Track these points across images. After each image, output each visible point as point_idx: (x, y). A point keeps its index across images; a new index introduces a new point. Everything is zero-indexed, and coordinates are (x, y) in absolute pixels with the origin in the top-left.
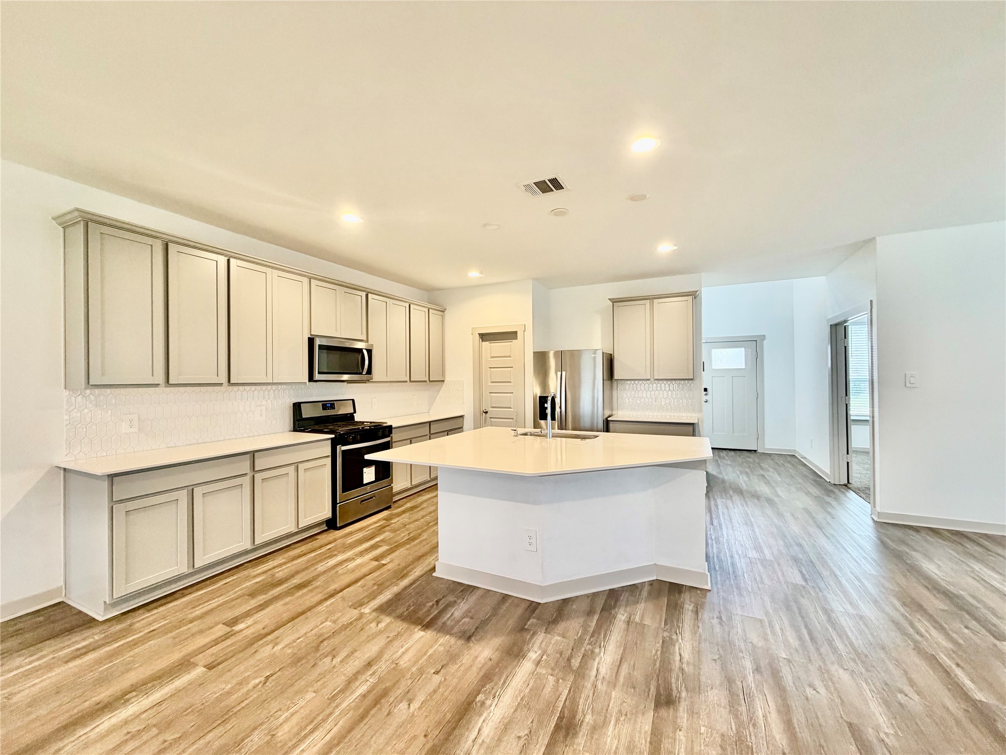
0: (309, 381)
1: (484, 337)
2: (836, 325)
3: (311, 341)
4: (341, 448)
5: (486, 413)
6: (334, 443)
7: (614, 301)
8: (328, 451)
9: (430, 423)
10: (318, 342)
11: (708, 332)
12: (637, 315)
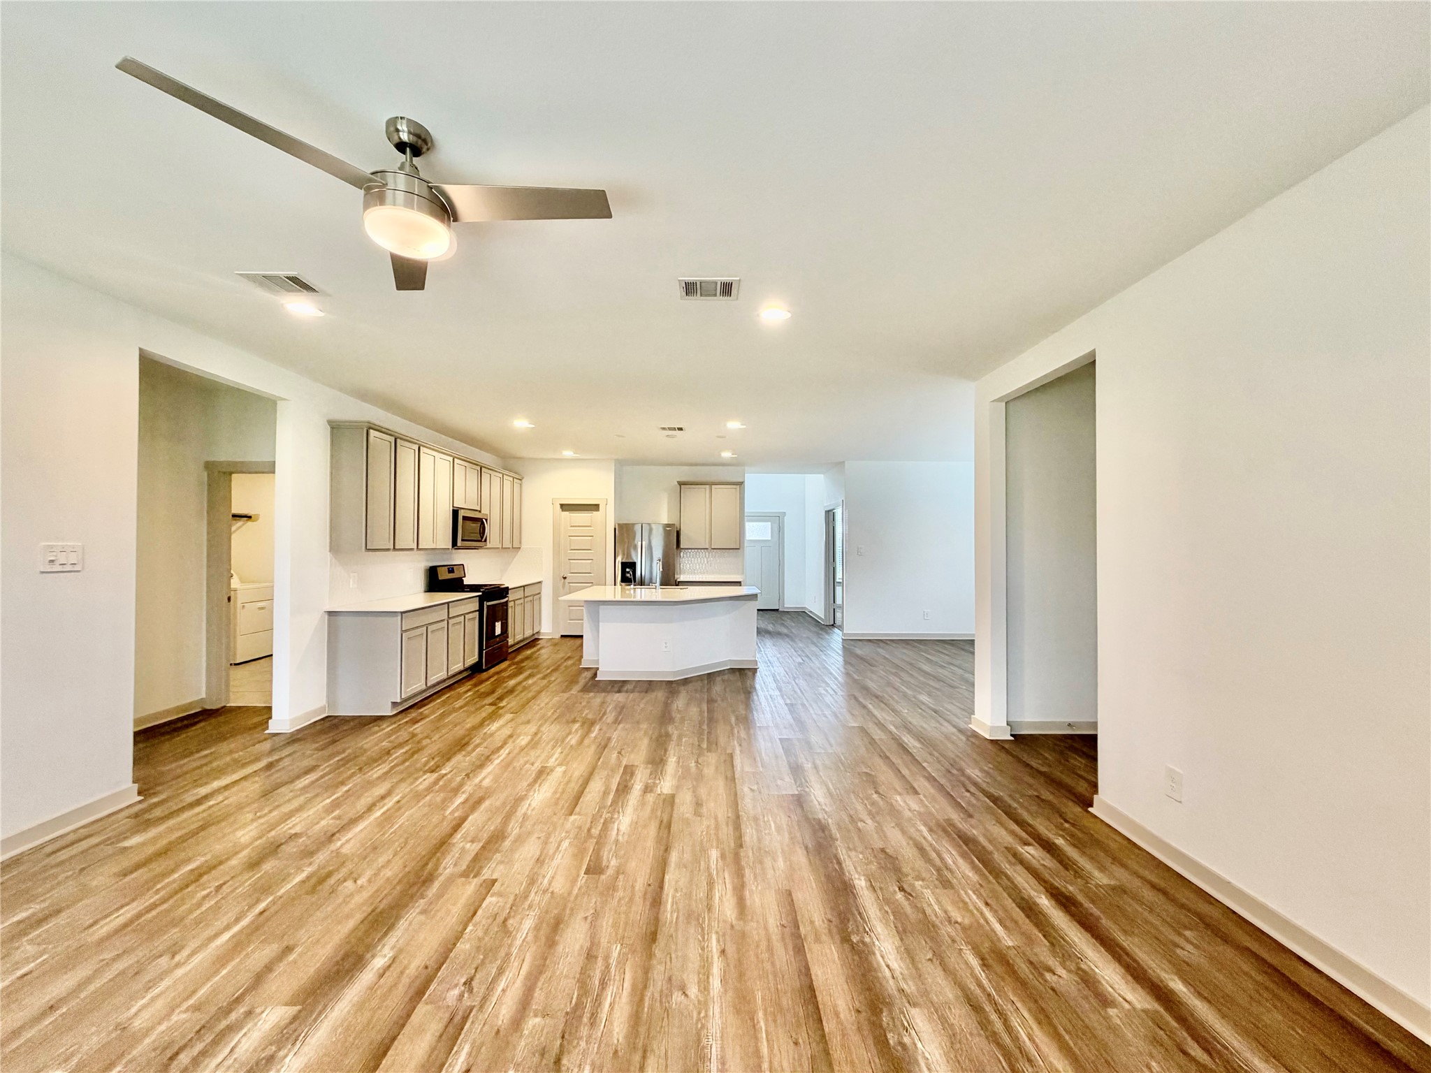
0: (453, 547)
1: (564, 507)
2: (829, 511)
3: (455, 513)
4: (486, 604)
5: (565, 578)
6: (482, 600)
7: (681, 484)
8: (476, 606)
9: (524, 586)
10: (461, 514)
11: (748, 509)
12: (699, 495)
